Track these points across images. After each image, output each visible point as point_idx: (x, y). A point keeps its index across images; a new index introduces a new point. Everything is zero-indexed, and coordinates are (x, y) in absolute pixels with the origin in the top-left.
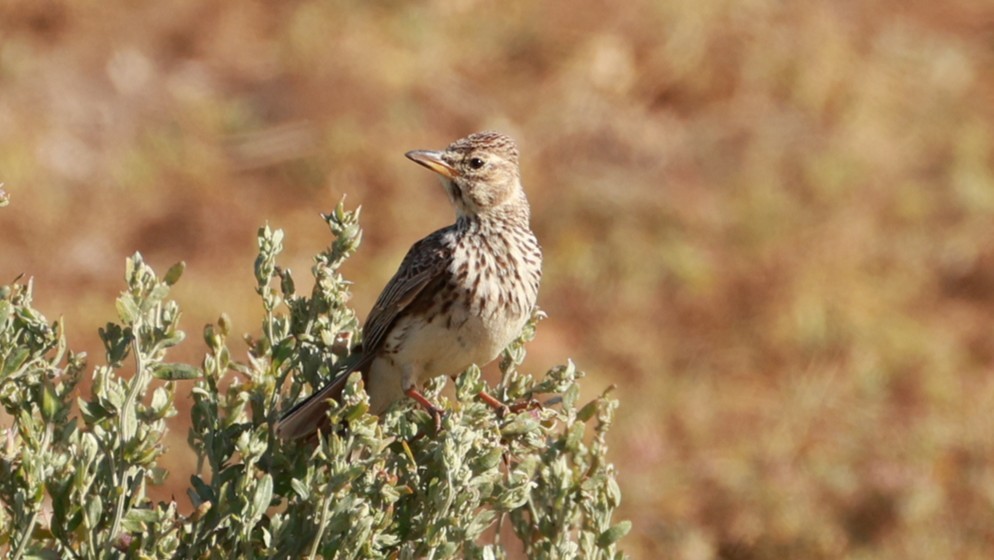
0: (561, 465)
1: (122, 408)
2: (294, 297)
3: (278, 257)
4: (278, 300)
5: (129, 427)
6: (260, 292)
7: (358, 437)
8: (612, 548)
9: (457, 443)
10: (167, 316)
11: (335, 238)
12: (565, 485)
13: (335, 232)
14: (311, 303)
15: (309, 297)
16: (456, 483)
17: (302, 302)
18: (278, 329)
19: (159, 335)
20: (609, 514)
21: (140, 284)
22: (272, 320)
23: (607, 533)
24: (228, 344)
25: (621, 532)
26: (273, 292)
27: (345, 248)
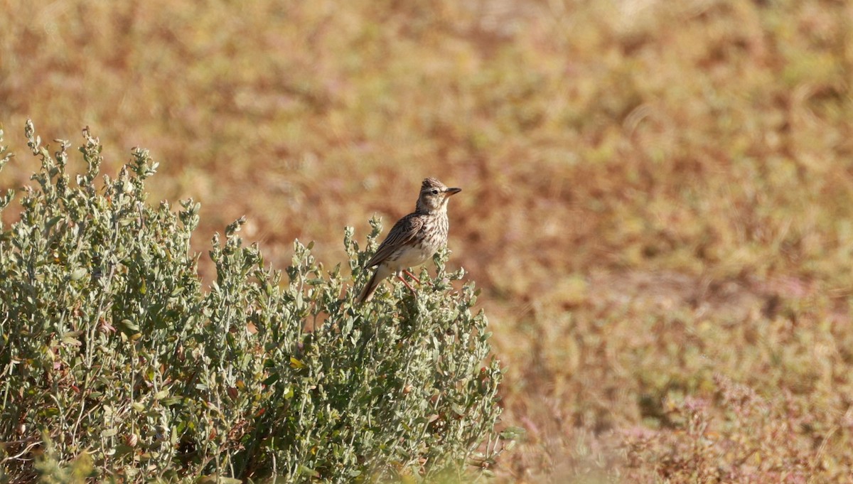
0: (468, 312)
1: (297, 297)
2: (359, 251)
3: (352, 237)
4: (353, 253)
5: (300, 304)
6: (347, 250)
7: (387, 303)
8: (485, 341)
9: (422, 301)
10: (310, 261)
11: (373, 229)
12: (469, 319)
13: (373, 227)
14: (365, 253)
15: (364, 251)
16: (423, 316)
17: (362, 253)
18: (354, 264)
19: (308, 268)
20: (484, 329)
21: (299, 251)
22: (352, 260)
23: (483, 336)
24: (323, 274)
25: (488, 336)
26: (351, 250)
27: (378, 232)
